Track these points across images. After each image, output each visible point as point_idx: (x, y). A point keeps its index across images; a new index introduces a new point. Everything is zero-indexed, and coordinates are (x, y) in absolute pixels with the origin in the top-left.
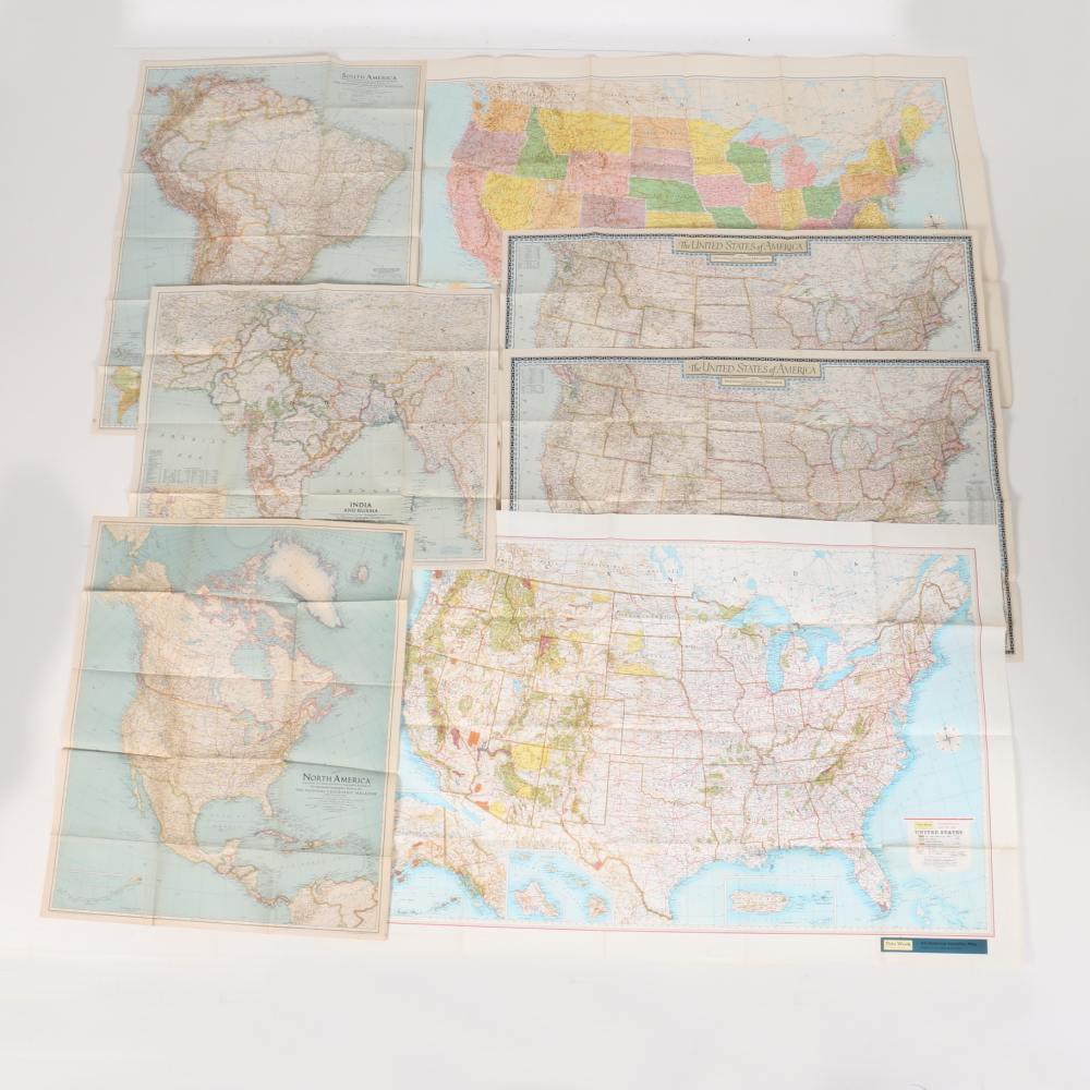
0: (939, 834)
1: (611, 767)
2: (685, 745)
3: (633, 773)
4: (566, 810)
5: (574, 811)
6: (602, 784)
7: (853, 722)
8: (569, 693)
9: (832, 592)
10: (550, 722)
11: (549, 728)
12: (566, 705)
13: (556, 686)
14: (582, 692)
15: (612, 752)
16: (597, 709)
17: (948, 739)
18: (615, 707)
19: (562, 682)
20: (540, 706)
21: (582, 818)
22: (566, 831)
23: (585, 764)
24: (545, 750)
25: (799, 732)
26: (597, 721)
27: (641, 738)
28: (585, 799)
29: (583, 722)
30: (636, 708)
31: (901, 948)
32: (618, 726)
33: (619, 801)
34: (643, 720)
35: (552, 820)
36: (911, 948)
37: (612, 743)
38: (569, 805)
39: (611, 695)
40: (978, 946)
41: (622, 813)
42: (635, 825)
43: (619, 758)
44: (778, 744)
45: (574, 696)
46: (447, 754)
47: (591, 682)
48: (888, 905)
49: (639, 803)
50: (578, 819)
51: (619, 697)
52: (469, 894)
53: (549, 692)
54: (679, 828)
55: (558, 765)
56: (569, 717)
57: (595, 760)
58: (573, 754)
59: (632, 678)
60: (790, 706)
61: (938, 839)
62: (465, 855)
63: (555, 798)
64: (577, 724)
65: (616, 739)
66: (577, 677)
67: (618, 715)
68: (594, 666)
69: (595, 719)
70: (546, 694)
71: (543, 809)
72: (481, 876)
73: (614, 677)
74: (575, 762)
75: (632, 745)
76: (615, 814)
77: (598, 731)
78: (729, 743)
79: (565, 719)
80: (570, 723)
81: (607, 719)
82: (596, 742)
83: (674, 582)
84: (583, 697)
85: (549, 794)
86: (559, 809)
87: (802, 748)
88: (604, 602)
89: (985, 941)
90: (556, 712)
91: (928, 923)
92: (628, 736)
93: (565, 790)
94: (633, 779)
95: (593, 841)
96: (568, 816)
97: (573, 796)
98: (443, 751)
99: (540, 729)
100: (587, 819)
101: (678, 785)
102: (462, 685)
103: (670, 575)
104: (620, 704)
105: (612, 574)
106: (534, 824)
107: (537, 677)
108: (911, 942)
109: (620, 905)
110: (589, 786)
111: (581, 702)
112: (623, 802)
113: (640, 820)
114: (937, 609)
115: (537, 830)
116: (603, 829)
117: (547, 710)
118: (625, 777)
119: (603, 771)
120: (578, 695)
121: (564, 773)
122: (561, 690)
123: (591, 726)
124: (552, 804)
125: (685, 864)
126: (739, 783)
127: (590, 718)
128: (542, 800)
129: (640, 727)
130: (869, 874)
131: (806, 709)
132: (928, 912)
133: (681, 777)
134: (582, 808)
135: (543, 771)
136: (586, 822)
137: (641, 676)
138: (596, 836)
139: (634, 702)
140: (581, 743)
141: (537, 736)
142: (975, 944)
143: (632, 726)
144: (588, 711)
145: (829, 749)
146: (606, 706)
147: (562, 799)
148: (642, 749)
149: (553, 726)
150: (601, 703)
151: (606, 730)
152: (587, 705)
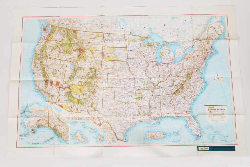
0: (217, 110)
1: (104, 92)
2: (129, 84)
3: (111, 93)
4: (89, 106)
5: (92, 107)
6: (101, 97)
7: (186, 73)
8: (89, 67)
9: (177, 31)
10: (83, 77)
11: (83, 79)
12: (88, 71)
13: (85, 65)
14: (94, 67)
15: (104, 86)
16: (99, 72)
17: (218, 78)
18: (105, 71)
19: (87, 64)
20: (80, 72)
21: (94, 109)
22: (89, 114)
23: (95, 91)
24: (82, 86)
25: (168, 77)
26: (99, 76)
27: (114, 82)
28: (95, 103)
29: (94, 77)
30: (112, 72)
31: (205, 149)
32: (106, 78)
33: (107, 103)
34: (114, 75)
35: (84, 110)
36: (208, 149)
37: (104, 83)
38: (90, 104)
39: (103, 67)
40: (232, 148)
41: (108, 107)
42: (112, 111)
43: (107, 88)
44: (161, 82)
45: (91, 68)
46: (49, 89)
47: (97, 63)
48: (200, 135)
49: (113, 103)
50: (93, 109)
51: (106, 68)
52: (57, 136)
53: (83, 67)
54: (127, 111)
55: (86, 91)
56: (89, 75)
57: (98, 89)
58: (91, 87)
59: (110, 61)
60: (164, 69)
61: (216, 112)
62: (55, 123)
63: (85, 102)
64: (92, 78)
65: (105, 82)
66: (92, 62)
67: (106, 74)
68: (98, 58)
69: (98, 76)
70: (82, 68)
71: (81, 106)
72: (60, 130)
73: (104, 62)
74: (92, 90)
75: (111, 84)
76: (106, 107)
77: (99, 80)
78: (144, 82)
79: (88, 76)
80: (90, 77)
81: (102, 75)
82: (98, 83)
83: (124, 29)
84: (94, 68)
85: (83, 101)
86: (87, 106)
87: (169, 83)
88: (100, 36)
89: (234, 146)
90: (85, 74)
91: (214, 140)
92: (109, 81)
93: (89, 100)
94: (111, 95)
95: (98, 117)
96: (90, 108)
97: (91, 102)
98: (47, 88)
99: (80, 80)
100: (96, 109)
101: (127, 97)
102: (53, 66)
103: (123, 27)
104: (106, 70)
105: (103, 27)
106: (78, 112)
107: (79, 62)
108: (208, 147)
109: (108, 138)
110: (97, 98)
111: (93, 70)
112: (108, 103)
113: (114, 109)
114: (214, 35)
115: (79, 114)
116: (101, 112)
117: (82, 73)
118: (109, 95)
119: (101, 93)
120: (92, 68)
121: (88, 94)
122: (87, 66)
123: (97, 78)
124: (84, 105)
125: (130, 123)
126: (147, 96)
127: (97, 75)
128: (81, 103)
129: (113, 78)
130: (192, 125)
131: (170, 70)
132: (214, 137)
133: (128, 94)
134: (94, 106)
135: (81, 93)
136: (96, 110)
137: (113, 61)
138: (99, 115)
139: (111, 69)
140: (94, 84)
141: (79, 82)
142: (231, 148)
143: (111, 78)
144: (96, 73)
145: (178, 83)
146: (102, 71)
147: (87, 103)
148: (114, 85)
149: (84, 78)
150: (100, 70)
151: (102, 79)
152: (95, 71)
